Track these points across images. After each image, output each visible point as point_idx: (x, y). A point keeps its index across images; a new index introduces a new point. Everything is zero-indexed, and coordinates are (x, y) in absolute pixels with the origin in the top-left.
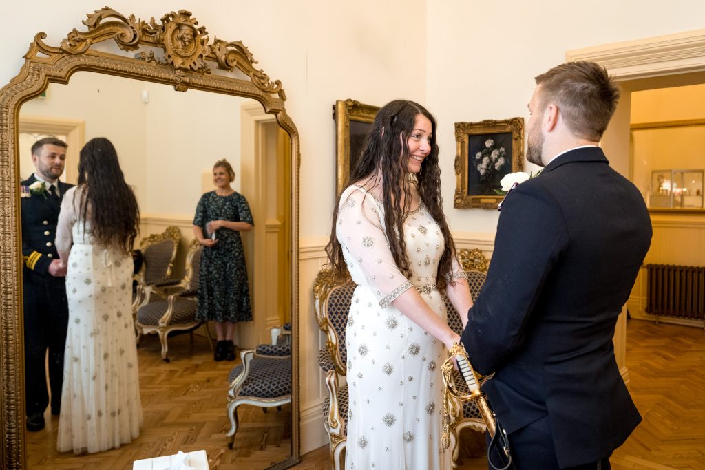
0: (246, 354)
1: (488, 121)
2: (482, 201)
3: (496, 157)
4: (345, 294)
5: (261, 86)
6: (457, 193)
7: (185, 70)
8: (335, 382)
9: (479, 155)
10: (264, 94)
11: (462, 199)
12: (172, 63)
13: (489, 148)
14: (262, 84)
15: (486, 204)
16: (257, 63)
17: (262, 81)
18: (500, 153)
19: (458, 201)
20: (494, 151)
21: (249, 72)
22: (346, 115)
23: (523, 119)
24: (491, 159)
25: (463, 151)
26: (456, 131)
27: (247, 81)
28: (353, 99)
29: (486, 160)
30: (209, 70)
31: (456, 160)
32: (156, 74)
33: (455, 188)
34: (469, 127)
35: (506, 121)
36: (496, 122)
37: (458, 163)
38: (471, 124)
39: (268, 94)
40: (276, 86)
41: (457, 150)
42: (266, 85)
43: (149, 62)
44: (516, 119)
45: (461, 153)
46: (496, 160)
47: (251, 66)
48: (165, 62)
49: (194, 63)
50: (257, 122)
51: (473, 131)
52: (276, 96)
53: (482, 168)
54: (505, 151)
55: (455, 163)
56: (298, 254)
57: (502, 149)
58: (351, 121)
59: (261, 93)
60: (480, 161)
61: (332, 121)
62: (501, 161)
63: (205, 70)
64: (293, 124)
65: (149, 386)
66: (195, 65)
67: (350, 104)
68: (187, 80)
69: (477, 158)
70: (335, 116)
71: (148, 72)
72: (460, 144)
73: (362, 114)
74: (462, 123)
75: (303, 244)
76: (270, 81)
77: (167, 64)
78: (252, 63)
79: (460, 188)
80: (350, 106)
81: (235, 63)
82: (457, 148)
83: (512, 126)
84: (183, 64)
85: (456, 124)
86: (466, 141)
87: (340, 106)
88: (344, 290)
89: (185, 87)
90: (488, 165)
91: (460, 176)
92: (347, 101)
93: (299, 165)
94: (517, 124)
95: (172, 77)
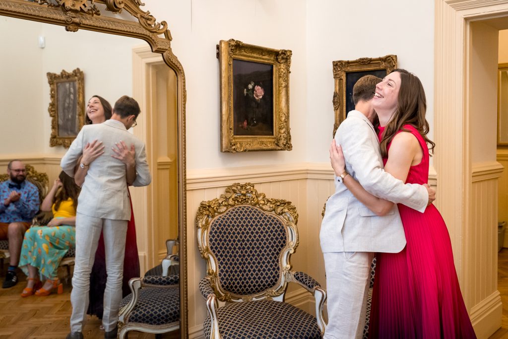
0: (134, 281)
1: (364, 59)
4: (224, 222)
5: (147, 27)
7: (76, 11)
8: (215, 305)
10: (151, 35)
12: (64, 4)
14: (149, 25)
16: (144, 5)
17: (149, 22)
21: (137, 13)
22: (229, 54)
23: (396, 56)
25: (340, 88)
26: (334, 69)
27: (135, 22)
28: (235, 39)
30: (99, 11)
31: (334, 97)
32: (48, 15)
33: (334, 123)
34: (346, 65)
35: (380, 59)
36: (371, 60)
37: (336, 98)
38: (348, 63)
39: (155, 34)
40: (162, 27)
42: (153, 26)
43: (41, 4)
44: (389, 56)
45: (339, 90)
47: (138, 8)
48: (57, 4)
49: (84, 5)
50: (148, 64)
51: (350, 69)
52: (163, 36)
55: (334, 100)
56: (185, 185)
58: (234, 59)
59: (148, 33)
61: (216, 60)
63: (95, 12)
64: (179, 63)
65: (46, 316)
66: (85, 7)
67: (233, 43)
68: (77, 20)
70: (219, 55)
71: (41, 14)
72: (338, 81)
73: (245, 53)
74: (339, 62)
75: (189, 176)
76: (156, 22)
77: (59, 6)
78: (140, 5)
80: (232, 46)
81: (122, 6)
82: (336, 85)
83: (386, 63)
84: (73, 5)
85: (334, 62)
86: (344, 78)
87: (223, 45)
88: (224, 219)
89: (76, 27)
91: (338, 111)
92: (230, 41)
93: (185, 101)
94: (391, 62)
95: (63, 18)
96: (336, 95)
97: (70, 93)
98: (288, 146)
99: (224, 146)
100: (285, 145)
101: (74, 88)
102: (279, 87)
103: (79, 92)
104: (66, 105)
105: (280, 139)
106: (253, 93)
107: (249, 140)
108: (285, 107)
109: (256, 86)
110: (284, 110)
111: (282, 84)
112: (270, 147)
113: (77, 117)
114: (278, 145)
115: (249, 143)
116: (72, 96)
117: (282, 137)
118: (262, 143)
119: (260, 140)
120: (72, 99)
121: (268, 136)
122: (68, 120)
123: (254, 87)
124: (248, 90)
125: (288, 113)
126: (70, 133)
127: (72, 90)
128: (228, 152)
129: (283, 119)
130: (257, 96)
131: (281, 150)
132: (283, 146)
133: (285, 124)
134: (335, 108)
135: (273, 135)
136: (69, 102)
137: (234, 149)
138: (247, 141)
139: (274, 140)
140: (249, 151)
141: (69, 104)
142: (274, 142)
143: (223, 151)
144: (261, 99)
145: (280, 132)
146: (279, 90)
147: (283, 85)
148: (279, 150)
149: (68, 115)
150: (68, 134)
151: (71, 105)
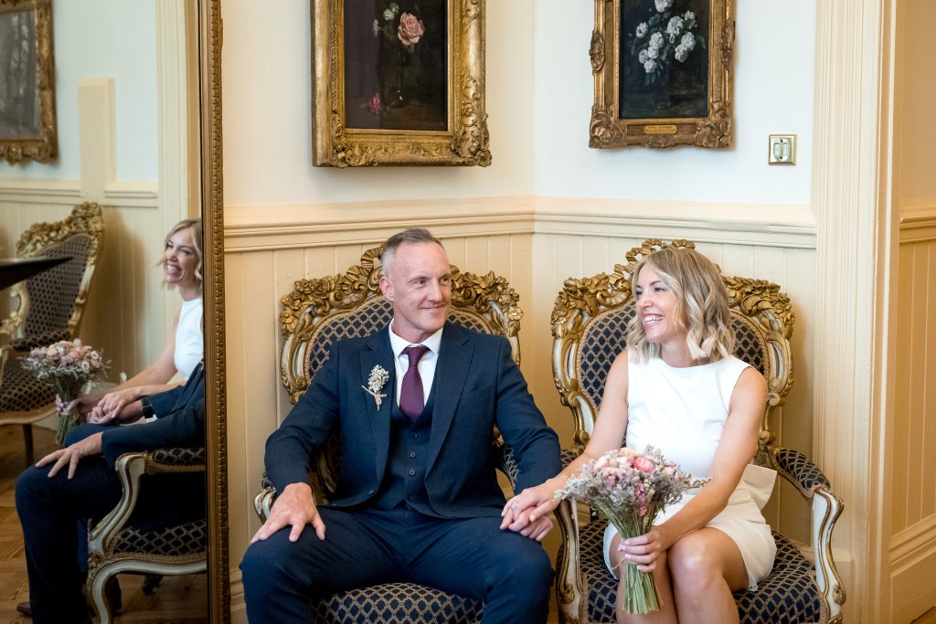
0: (131, 460)
2: (648, 130)
3: (678, 32)
6: (596, 115)
9: (643, 27)
11: (607, 127)
13: (661, 14)
15: (656, 136)
18: (686, 24)
19: (599, 132)
20: (672, 20)
24: (666, 37)
25: (608, 22)
29: (656, 40)
31: (594, 42)
33: (592, 103)
37: (597, 46)
41: (597, 19)
45: (605, 25)
46: (678, 40)
53: (648, 58)
54: (696, 18)
55: (592, 49)
56: (221, 239)
57: (690, 15)
60: (644, 42)
62: (688, 42)
69: (639, 35)
72: (602, 5)
79: (602, 103)
82: (597, 14)
90: (660, 51)
91: (602, 77)
96: (598, 38)
97: (22, 37)
98: (482, 156)
99: (320, 151)
100: (474, 154)
101: (30, 25)
102: (462, 17)
103: (40, 35)
104: (14, 65)
105: (462, 140)
106: (397, 31)
107: (384, 139)
108: (475, 63)
109: (404, 15)
110: (474, 71)
111: (469, 10)
112: (436, 156)
113: (37, 92)
114: (458, 154)
115: (384, 145)
116: (25, 44)
117: (469, 135)
118: (418, 147)
119: (413, 141)
120: (25, 53)
121: (434, 133)
122: (17, 100)
123: (398, 17)
124: (383, 22)
125: (483, 78)
126: (21, 129)
127: (25, 29)
128: (331, 166)
129: (471, 92)
130: (407, 38)
131: (464, 164)
132: (469, 156)
133: (476, 102)
134: (595, 68)
135: (446, 130)
136: (20, 58)
137: (343, 160)
138: (378, 142)
139: (448, 141)
140: (382, 164)
141: (20, 62)
142: (448, 147)
143: (319, 163)
144: (416, 44)
145: (462, 124)
146: (462, 26)
147: (472, 13)
148: (458, 164)
149: (18, 88)
150: (19, 132)
151: (23, 66)
